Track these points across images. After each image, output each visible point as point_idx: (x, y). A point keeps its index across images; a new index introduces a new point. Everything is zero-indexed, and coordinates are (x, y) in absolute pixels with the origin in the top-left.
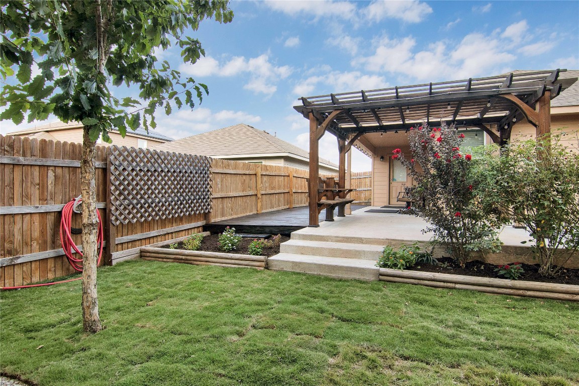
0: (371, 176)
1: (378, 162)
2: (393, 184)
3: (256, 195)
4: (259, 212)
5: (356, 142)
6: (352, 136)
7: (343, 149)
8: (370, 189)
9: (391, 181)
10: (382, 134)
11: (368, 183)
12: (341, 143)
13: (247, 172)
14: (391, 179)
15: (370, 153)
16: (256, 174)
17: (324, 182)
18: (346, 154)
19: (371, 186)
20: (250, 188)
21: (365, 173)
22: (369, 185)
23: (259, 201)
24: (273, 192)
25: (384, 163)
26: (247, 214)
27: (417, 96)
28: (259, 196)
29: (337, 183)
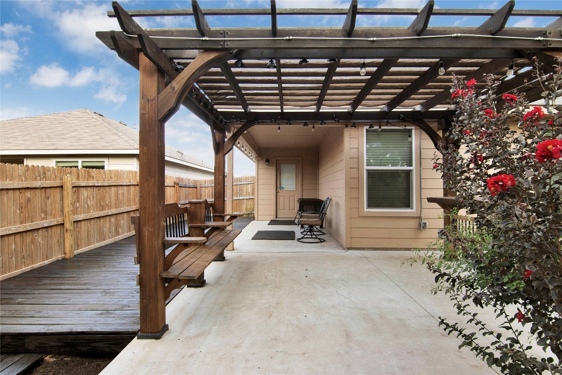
0: (254, 183)
1: (263, 165)
2: (281, 193)
3: (63, 224)
4: (67, 256)
5: (241, 140)
6: (235, 128)
7: (220, 148)
8: (253, 197)
9: (278, 189)
10: (279, 128)
11: (250, 190)
12: (217, 137)
13: (38, 184)
14: (278, 187)
15: (254, 155)
16: (62, 187)
17: (186, 210)
18: (226, 156)
19: (253, 194)
20: (46, 215)
21: (246, 179)
22: (251, 193)
23: (67, 235)
24: (102, 213)
25: (269, 167)
26: (37, 265)
27: (392, 35)
28: (68, 225)
29: (212, 205)
